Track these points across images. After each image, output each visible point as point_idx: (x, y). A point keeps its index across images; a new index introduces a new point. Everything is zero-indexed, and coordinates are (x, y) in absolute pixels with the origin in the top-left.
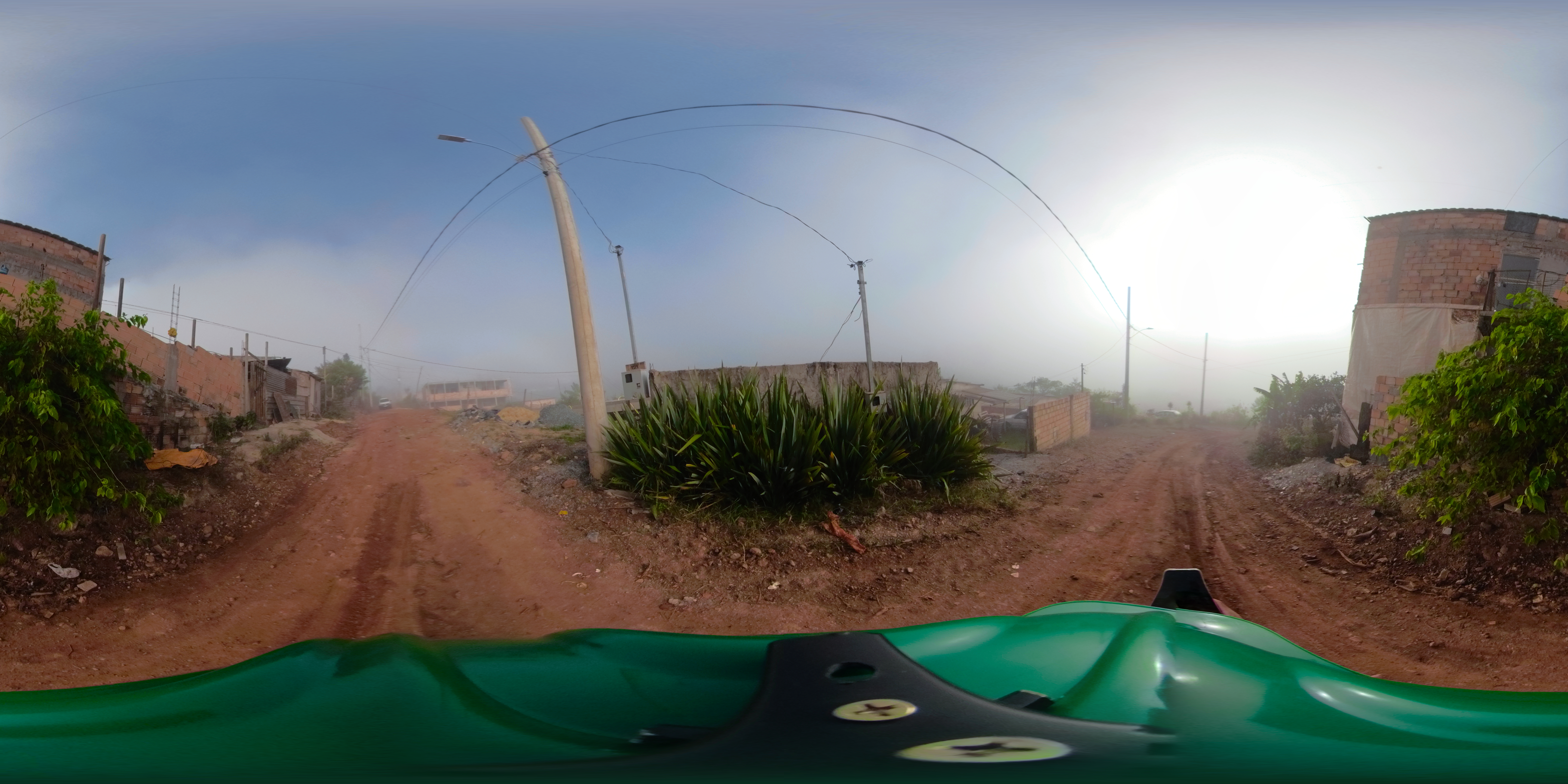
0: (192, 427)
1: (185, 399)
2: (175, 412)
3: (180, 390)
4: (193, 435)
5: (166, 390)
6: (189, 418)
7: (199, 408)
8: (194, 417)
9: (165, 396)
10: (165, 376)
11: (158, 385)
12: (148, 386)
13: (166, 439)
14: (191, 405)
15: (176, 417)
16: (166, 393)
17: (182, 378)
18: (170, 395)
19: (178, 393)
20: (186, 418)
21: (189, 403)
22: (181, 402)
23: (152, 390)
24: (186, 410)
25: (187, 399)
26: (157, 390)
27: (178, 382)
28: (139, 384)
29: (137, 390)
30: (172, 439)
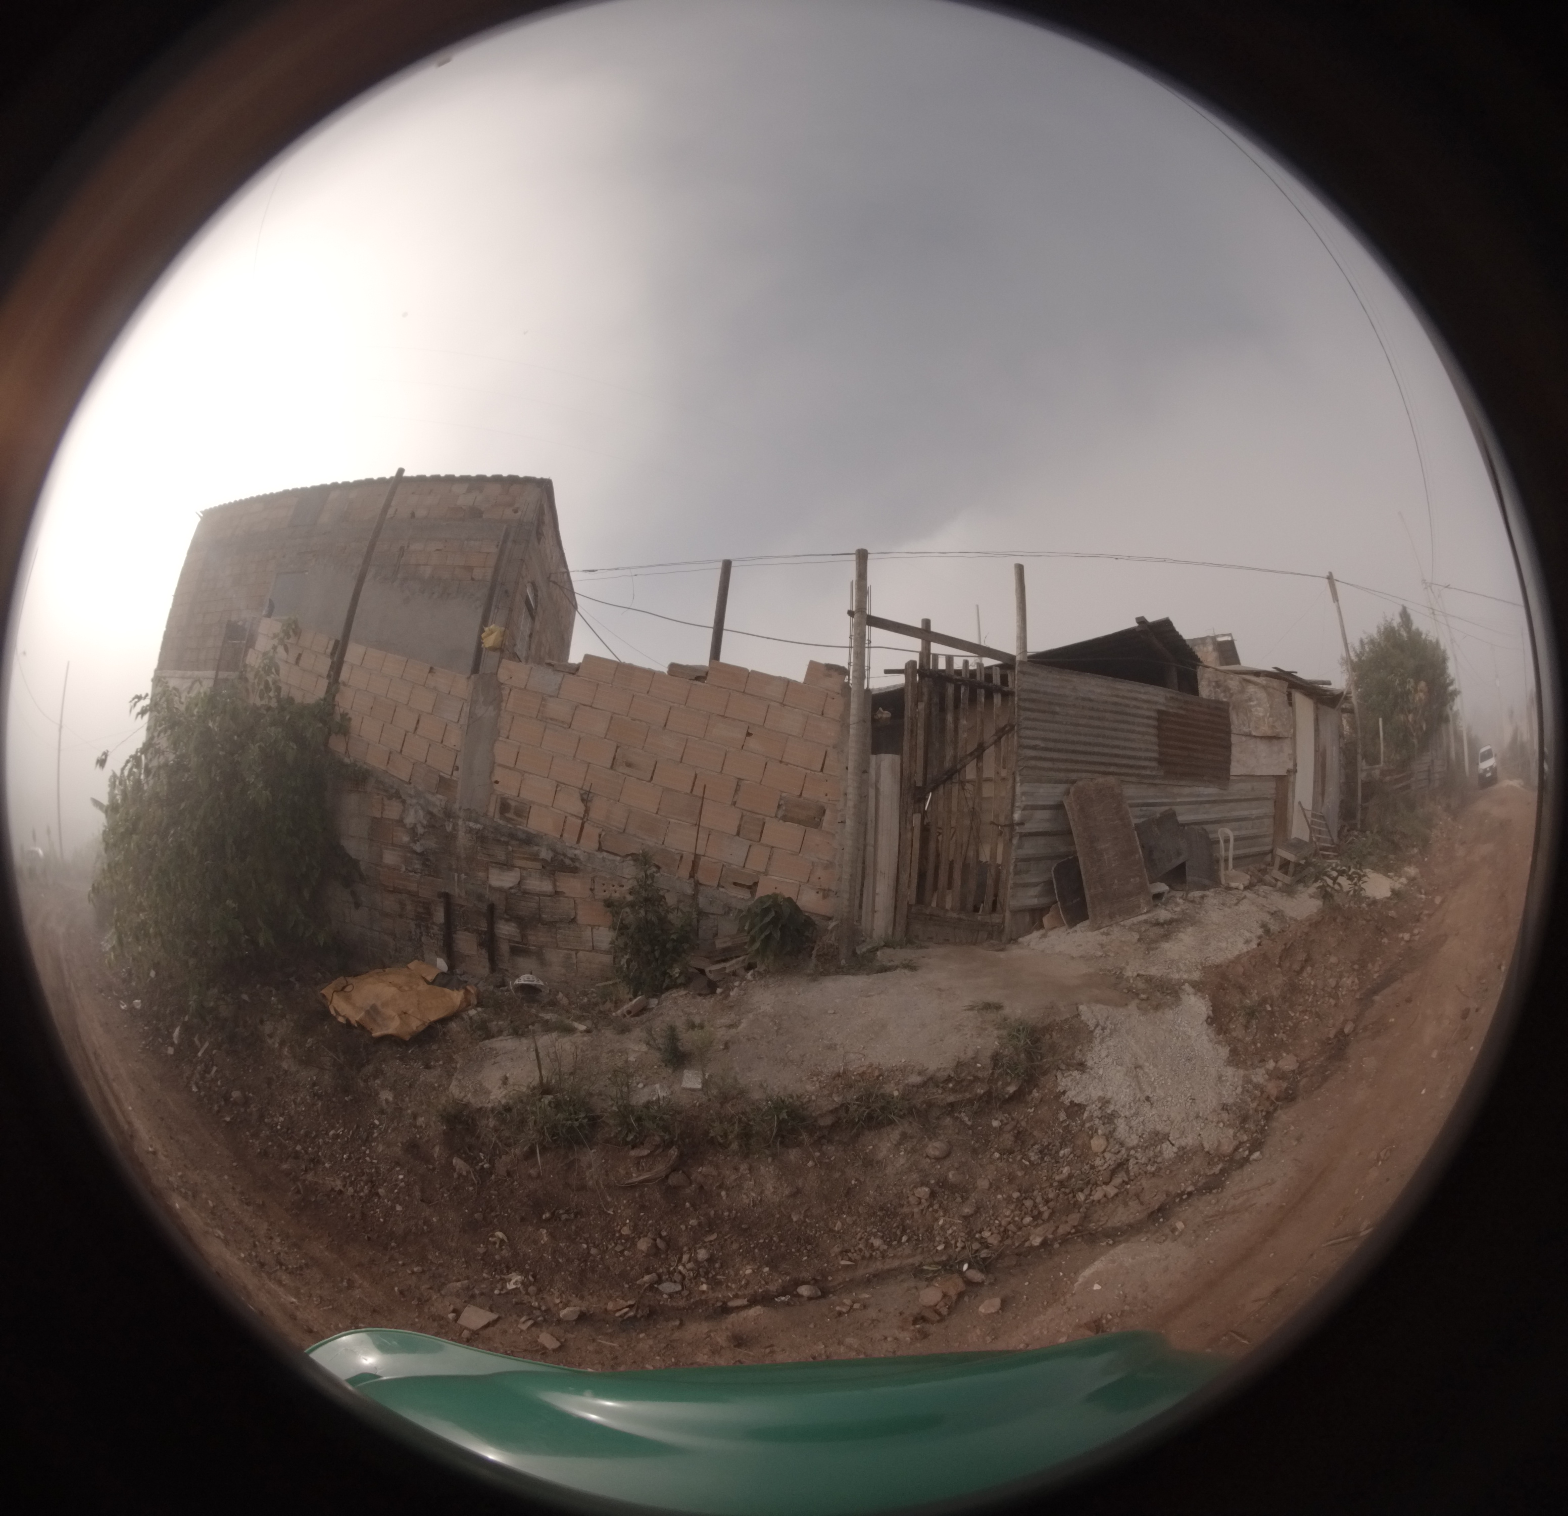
0: (552, 925)
1: (521, 835)
2: (487, 870)
3: (504, 807)
4: (557, 947)
5: (460, 808)
6: (539, 895)
7: (577, 864)
8: (557, 893)
9: (455, 826)
10: (457, 769)
11: (439, 796)
12: (414, 801)
13: (466, 943)
14: (545, 854)
15: (490, 886)
16: (459, 817)
17: (510, 769)
18: (472, 824)
19: (497, 815)
20: (525, 892)
21: (536, 848)
22: (507, 844)
23: (423, 808)
24: (524, 869)
25: (528, 833)
26: (435, 811)
27: (497, 782)
28: (397, 796)
29: (393, 811)
30: (481, 945)
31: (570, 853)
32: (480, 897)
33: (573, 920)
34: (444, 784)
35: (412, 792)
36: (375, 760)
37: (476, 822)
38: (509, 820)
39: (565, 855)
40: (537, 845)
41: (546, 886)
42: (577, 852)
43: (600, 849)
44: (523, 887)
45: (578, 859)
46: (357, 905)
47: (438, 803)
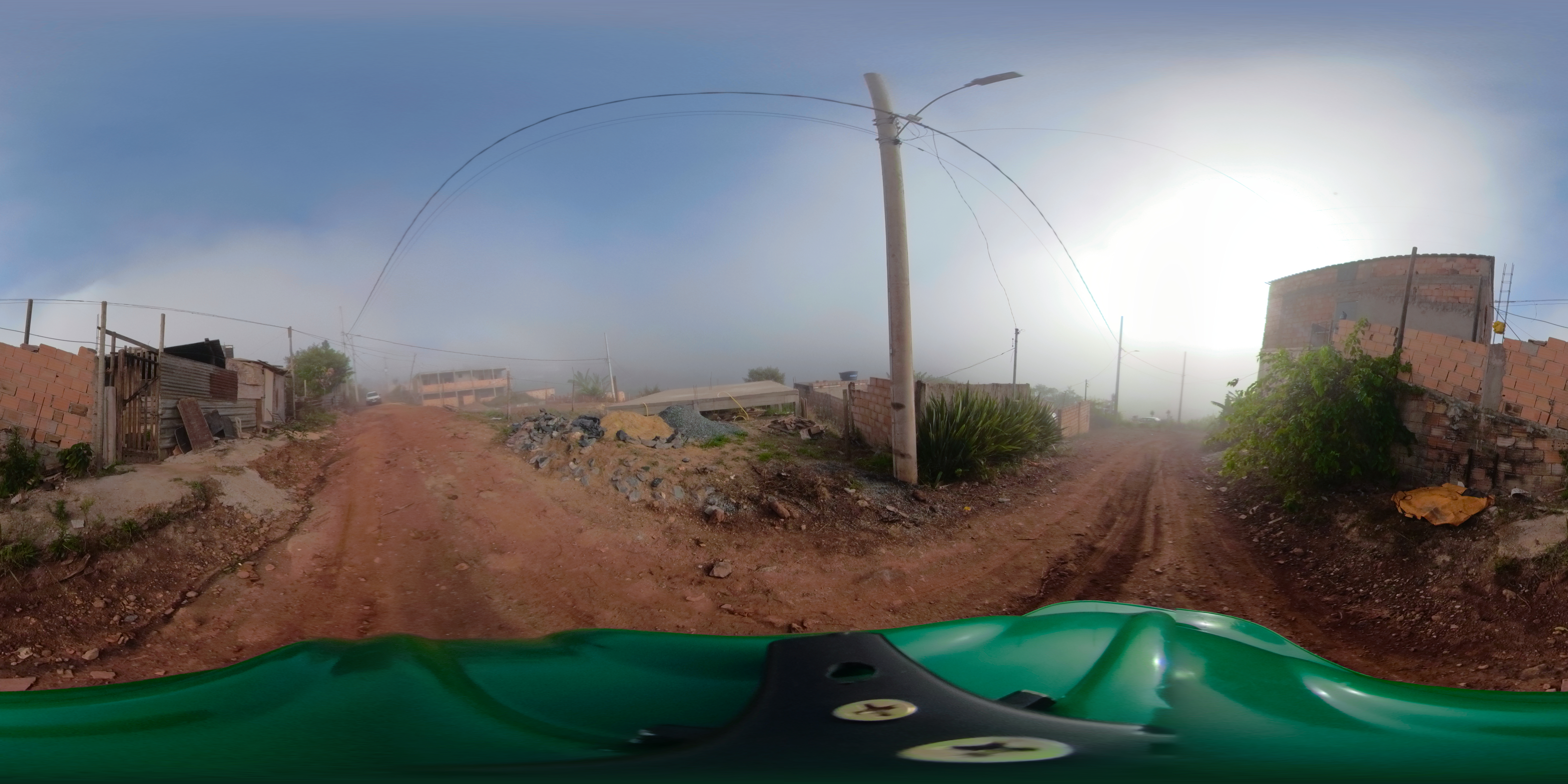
0: (1530, 464)
1: (1516, 421)
2: (1496, 438)
3: (1508, 407)
4: (1532, 474)
5: (1483, 408)
6: (1525, 449)
7: (1546, 434)
8: (1534, 448)
9: (1479, 417)
10: (1481, 389)
11: (1469, 402)
12: (1454, 405)
13: (1478, 474)
14: (1529, 429)
15: (1497, 446)
16: (1481, 412)
17: (1512, 389)
18: (1489, 416)
19: (1504, 411)
20: (1517, 448)
21: (1525, 427)
22: (1509, 425)
23: (1459, 408)
24: (1518, 437)
25: (1521, 420)
26: (1467, 409)
27: (1504, 396)
28: (1443, 402)
29: (1440, 409)
30: (1488, 474)
31: (1542, 429)
32: (1491, 451)
33: (1542, 461)
34: (1473, 397)
35: (1453, 400)
36: (1428, 384)
37: (1491, 414)
38: (1510, 414)
39: (1540, 430)
40: (1525, 425)
41: (1529, 445)
42: (1546, 428)
43: (1558, 427)
44: (1516, 446)
45: (1547, 432)
46: (1410, 455)
47: (1469, 406)
